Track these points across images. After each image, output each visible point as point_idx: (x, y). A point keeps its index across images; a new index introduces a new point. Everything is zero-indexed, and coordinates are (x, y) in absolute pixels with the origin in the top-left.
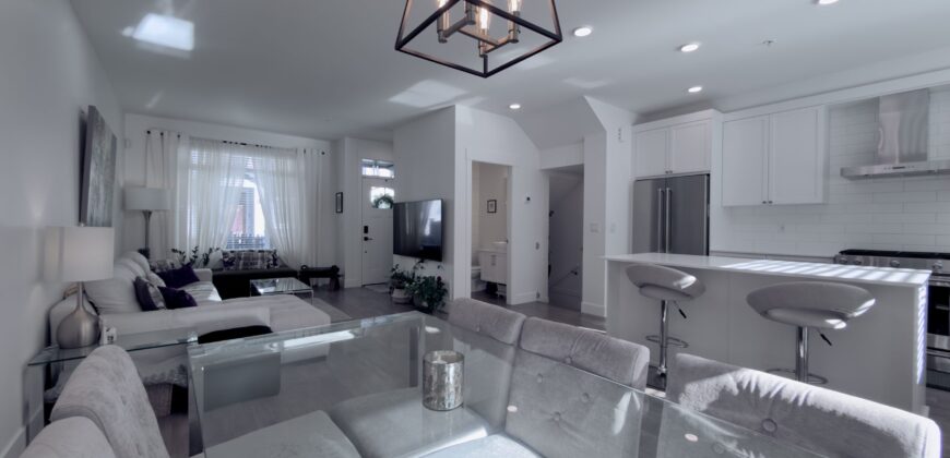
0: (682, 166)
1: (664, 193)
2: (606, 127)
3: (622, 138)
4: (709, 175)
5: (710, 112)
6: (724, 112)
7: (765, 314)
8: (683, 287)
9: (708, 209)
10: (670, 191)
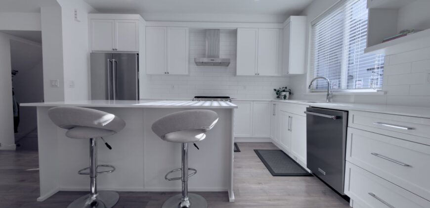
0: (123, 46)
1: (111, 62)
2: (61, 6)
3: (78, 19)
4: (138, 54)
5: (137, 16)
6: (146, 21)
7: (163, 137)
8: (104, 125)
9: (138, 74)
10: (116, 62)
